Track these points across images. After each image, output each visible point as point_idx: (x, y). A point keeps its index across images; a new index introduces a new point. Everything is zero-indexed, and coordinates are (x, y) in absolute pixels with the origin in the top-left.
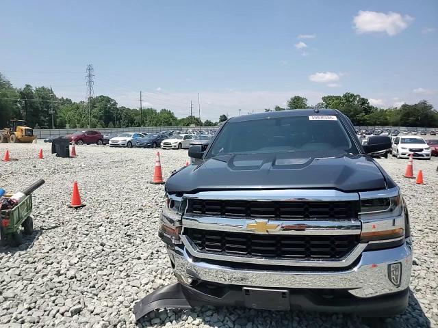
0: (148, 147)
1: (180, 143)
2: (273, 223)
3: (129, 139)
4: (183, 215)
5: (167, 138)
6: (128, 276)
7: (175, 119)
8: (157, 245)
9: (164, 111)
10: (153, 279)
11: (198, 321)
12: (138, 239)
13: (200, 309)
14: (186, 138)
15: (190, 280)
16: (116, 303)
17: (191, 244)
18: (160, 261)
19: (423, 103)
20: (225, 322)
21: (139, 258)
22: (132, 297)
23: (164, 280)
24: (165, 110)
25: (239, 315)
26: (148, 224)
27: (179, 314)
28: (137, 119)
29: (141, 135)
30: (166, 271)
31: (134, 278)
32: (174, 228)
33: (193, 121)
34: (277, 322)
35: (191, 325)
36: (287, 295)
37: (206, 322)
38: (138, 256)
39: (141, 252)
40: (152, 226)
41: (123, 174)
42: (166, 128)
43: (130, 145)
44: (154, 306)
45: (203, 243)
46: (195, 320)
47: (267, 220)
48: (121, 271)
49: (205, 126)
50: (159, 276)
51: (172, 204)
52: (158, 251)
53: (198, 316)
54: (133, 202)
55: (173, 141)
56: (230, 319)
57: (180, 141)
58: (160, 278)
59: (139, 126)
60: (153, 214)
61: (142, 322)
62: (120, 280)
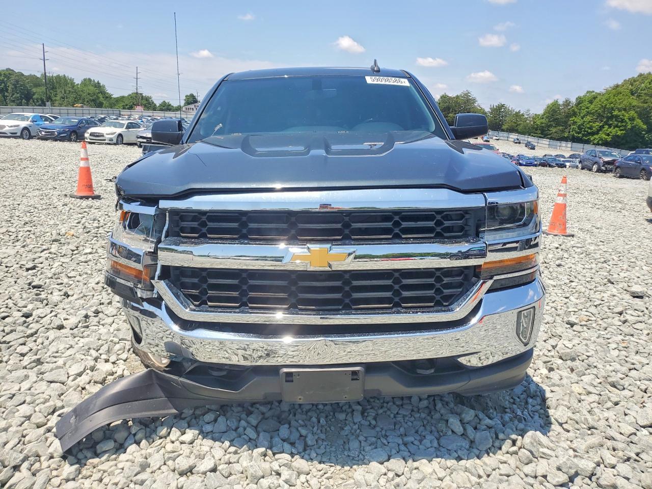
0: (62, 139)
1: (120, 135)
2: (339, 250)
3: (23, 124)
4: (159, 241)
5: (96, 125)
6: (39, 362)
7: (108, 97)
8: (95, 301)
9: (87, 82)
10: (92, 363)
11: (190, 434)
12: (56, 293)
13: (191, 412)
14: (129, 126)
15: (166, 361)
16: (16, 420)
17: (177, 297)
18: (103, 330)
19: (466, 94)
20: (241, 430)
21: (61, 327)
22: (51, 403)
23: (114, 363)
24: (90, 80)
25: (263, 414)
26: (73, 265)
27: (152, 426)
28: (38, 92)
29: (47, 119)
30: (117, 347)
31: (54, 365)
32: (139, 267)
33: (138, 101)
34: (327, 417)
35: (177, 444)
36: (361, 376)
37: (205, 435)
38: (57, 322)
39: (65, 316)
40: (81, 268)
41: (15, 181)
42: (93, 110)
43: (26, 134)
44: (101, 419)
45: (204, 292)
46: (183, 433)
47: (328, 246)
48: (23, 355)
49: (161, 110)
50: (104, 357)
51: (133, 222)
52: (97, 312)
53: (189, 426)
54: (39, 228)
55: (106, 131)
56: (248, 422)
57: (119, 131)
58: (107, 361)
59: (43, 104)
60: (81, 248)
61: (74, 452)
62: (21, 373)
